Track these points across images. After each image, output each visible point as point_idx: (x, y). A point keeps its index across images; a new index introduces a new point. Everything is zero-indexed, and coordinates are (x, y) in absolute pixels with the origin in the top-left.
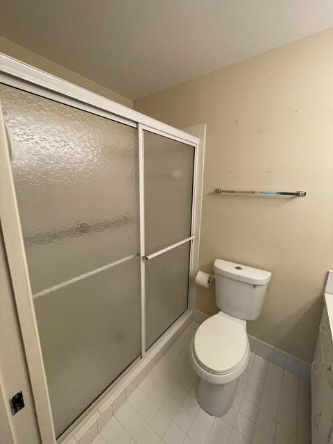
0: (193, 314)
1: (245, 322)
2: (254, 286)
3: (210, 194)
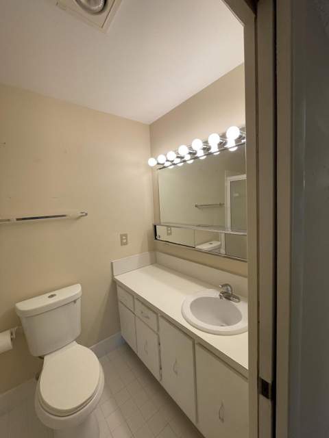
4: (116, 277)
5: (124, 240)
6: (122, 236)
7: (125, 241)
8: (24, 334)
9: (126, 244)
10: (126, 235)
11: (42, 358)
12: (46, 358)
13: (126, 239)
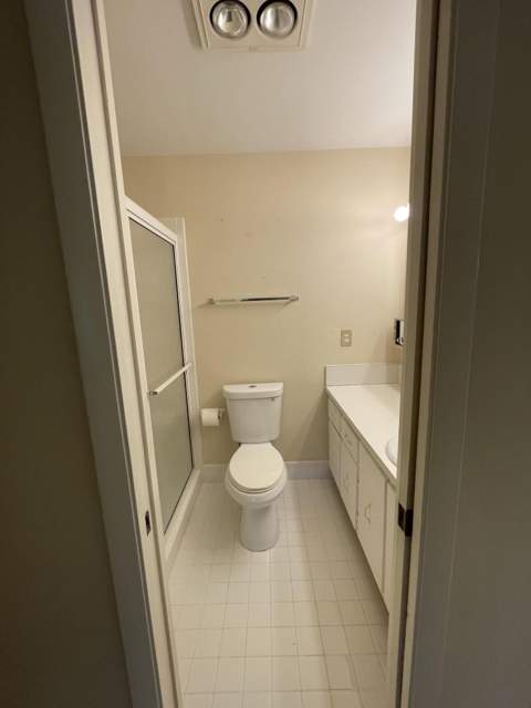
0: (201, 474)
1: (270, 444)
2: (273, 399)
3: (201, 307)
4: (329, 388)
5: (346, 338)
6: (343, 333)
7: (347, 340)
8: (228, 418)
9: (349, 344)
10: (349, 332)
11: (240, 444)
12: (242, 446)
13: (350, 338)
